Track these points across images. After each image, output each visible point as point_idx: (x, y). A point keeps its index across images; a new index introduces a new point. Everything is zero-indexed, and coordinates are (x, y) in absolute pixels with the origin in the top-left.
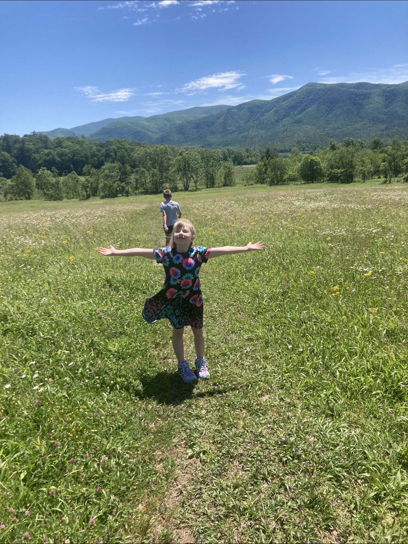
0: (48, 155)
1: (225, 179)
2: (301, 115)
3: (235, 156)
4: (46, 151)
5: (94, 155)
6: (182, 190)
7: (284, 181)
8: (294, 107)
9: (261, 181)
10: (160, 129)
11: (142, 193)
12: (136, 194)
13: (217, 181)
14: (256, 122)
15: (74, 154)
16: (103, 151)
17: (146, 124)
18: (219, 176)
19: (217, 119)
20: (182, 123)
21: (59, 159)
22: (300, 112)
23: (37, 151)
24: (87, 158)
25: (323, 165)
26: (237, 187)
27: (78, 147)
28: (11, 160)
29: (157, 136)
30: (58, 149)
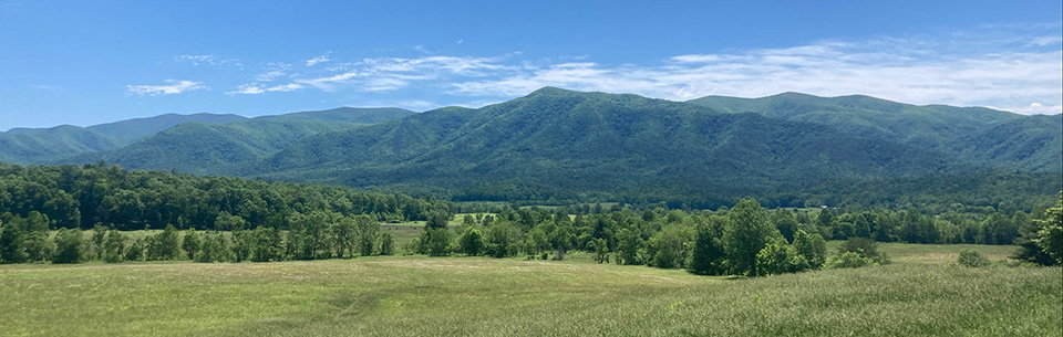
0: (128, 198)
1: (383, 247)
2: (529, 140)
3: (408, 206)
4: (126, 193)
5: (193, 201)
6: (335, 257)
7: (445, 252)
8: (519, 124)
9: (422, 251)
10: (272, 143)
11: (293, 259)
12: (288, 260)
13: (375, 248)
14: (452, 144)
15: (166, 198)
16: (207, 195)
17: (246, 131)
18: (378, 244)
19: (384, 134)
20: (318, 135)
21: (143, 205)
22: (528, 135)
23: (111, 191)
24: (183, 204)
25: (484, 238)
26: (396, 256)
27: (171, 188)
28: (72, 202)
29: (269, 155)
30: (143, 191)
